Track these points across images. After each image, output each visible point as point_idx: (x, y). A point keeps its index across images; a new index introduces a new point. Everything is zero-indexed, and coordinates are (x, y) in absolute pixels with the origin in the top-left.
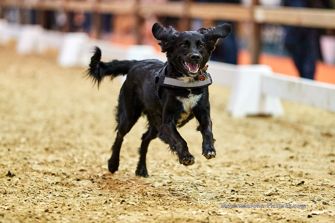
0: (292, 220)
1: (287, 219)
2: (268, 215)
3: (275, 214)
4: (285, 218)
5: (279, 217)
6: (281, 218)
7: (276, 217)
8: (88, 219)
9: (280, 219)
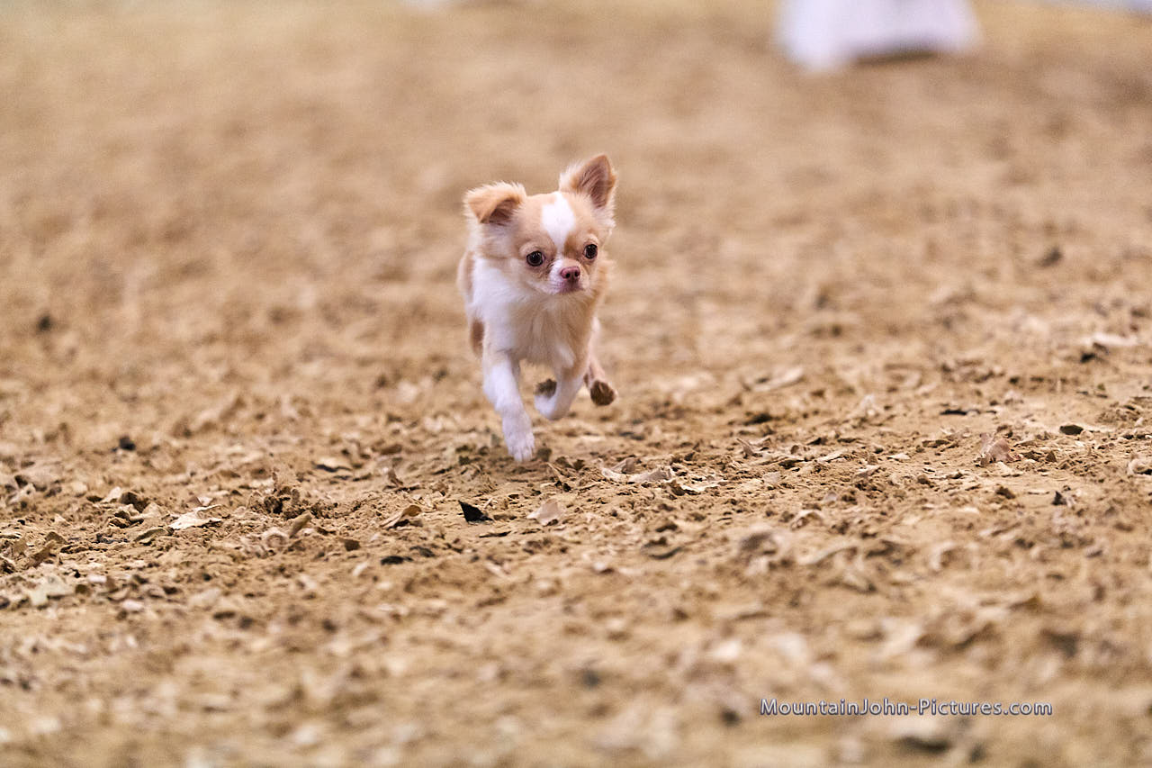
0: (1028, 377)
1: (1011, 373)
2: (945, 369)
3: (966, 364)
4: (1002, 375)
5: (982, 371)
6: (991, 375)
7: (973, 373)
8: (326, 441)
9: (985, 378)
